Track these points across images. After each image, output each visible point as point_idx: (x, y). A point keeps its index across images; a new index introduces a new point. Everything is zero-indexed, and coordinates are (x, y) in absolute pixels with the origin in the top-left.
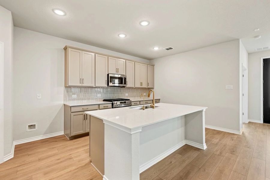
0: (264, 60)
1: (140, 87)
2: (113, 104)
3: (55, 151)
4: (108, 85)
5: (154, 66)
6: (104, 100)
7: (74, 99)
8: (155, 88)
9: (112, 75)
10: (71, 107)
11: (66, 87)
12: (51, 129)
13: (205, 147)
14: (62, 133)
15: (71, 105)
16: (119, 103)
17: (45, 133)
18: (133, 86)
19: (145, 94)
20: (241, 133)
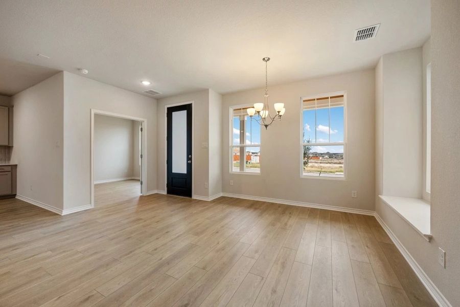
0: (168, 108)
20: (65, 212)
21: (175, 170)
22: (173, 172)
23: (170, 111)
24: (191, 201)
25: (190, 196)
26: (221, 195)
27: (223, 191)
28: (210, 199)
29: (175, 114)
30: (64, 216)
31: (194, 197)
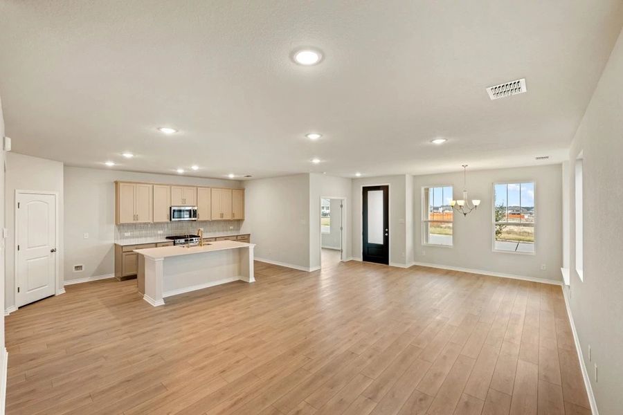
0: (363, 188)
1: (220, 219)
2: (174, 242)
3: (105, 288)
4: (171, 220)
5: (244, 190)
6: (167, 238)
7: (127, 237)
8: (245, 219)
9: (176, 208)
10: (122, 247)
11: (116, 224)
12: (100, 271)
13: (252, 280)
14: (113, 276)
15: (122, 245)
16: (183, 241)
17: (93, 275)
18: (209, 219)
19: (231, 228)
20: (311, 270)
21: (371, 240)
22: (369, 242)
23: (366, 190)
24: (388, 268)
25: (387, 263)
26: (414, 264)
27: (415, 260)
28: (407, 266)
29: (370, 193)
30: (313, 272)
31: (391, 264)
